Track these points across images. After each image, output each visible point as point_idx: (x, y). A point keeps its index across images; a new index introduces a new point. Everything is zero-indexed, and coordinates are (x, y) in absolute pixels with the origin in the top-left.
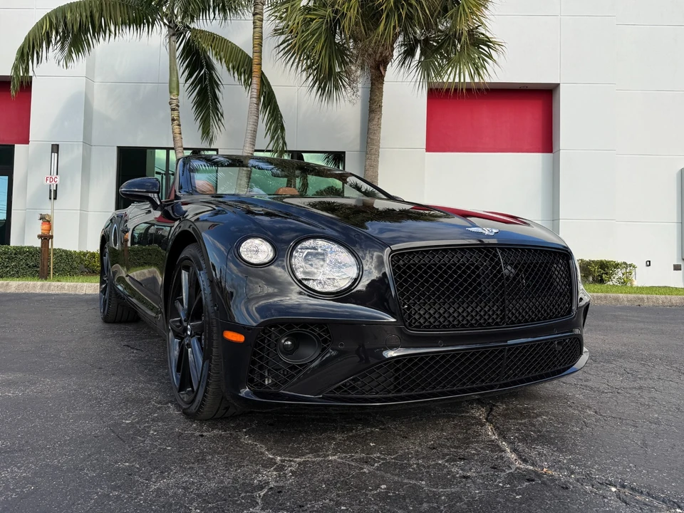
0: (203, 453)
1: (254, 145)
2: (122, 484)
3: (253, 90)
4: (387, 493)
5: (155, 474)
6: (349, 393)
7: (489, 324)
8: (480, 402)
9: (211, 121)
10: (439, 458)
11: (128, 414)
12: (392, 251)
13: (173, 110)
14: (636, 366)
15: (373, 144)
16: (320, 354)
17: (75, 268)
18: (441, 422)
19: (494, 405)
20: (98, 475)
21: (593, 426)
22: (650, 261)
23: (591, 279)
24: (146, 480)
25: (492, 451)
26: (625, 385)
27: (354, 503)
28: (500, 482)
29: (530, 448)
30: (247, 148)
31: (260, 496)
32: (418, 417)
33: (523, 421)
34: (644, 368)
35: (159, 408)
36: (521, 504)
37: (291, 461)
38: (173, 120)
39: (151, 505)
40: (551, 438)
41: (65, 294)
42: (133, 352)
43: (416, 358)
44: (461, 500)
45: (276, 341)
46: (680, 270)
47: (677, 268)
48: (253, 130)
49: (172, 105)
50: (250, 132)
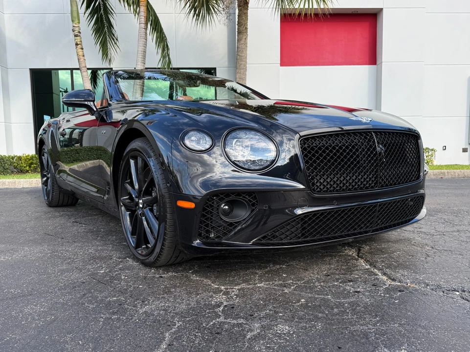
0: (168, 288)
1: (145, 63)
2: (118, 311)
3: (141, 17)
4: (307, 304)
5: (139, 303)
6: (272, 240)
7: (367, 188)
8: (350, 245)
9: (108, 44)
10: (334, 281)
11: (100, 267)
12: (301, 137)
13: (76, 36)
14: (451, 217)
16: (250, 214)
17: (7, 169)
18: (327, 259)
19: (360, 247)
20: (97, 306)
21: (434, 256)
22: (445, 146)
24: (134, 307)
25: (369, 275)
26: (447, 229)
27: (287, 311)
28: (381, 294)
29: (396, 272)
31: (220, 311)
32: (309, 257)
33: (384, 256)
34: (457, 218)
35: (121, 262)
36: (399, 305)
37: (232, 289)
38: (77, 44)
39: (145, 322)
40: (407, 265)
41: (7, 188)
42: (82, 226)
43: (318, 213)
44: (359, 306)
45: (218, 206)
46: (467, 152)
47: (465, 150)
48: (143, 50)
49: (75, 32)
50: (141, 52)
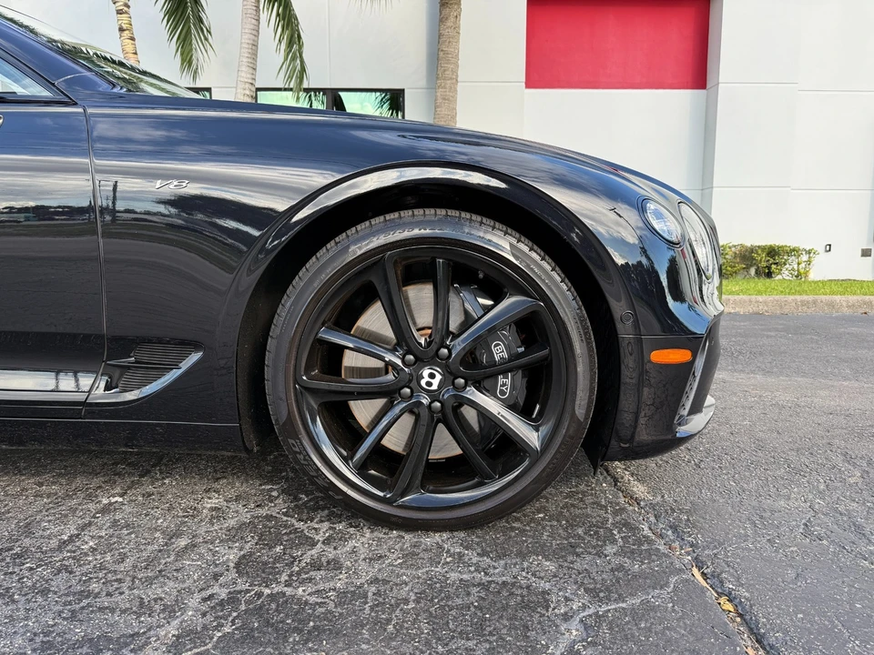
1: (255, 69)
9: (194, 41)
13: (119, 12)
15: (448, 62)
22: (830, 245)
23: (753, 271)
30: (243, 74)
38: (121, 30)
46: (870, 256)
47: (866, 253)
48: (251, 42)
49: (117, 4)
50: (247, 46)
